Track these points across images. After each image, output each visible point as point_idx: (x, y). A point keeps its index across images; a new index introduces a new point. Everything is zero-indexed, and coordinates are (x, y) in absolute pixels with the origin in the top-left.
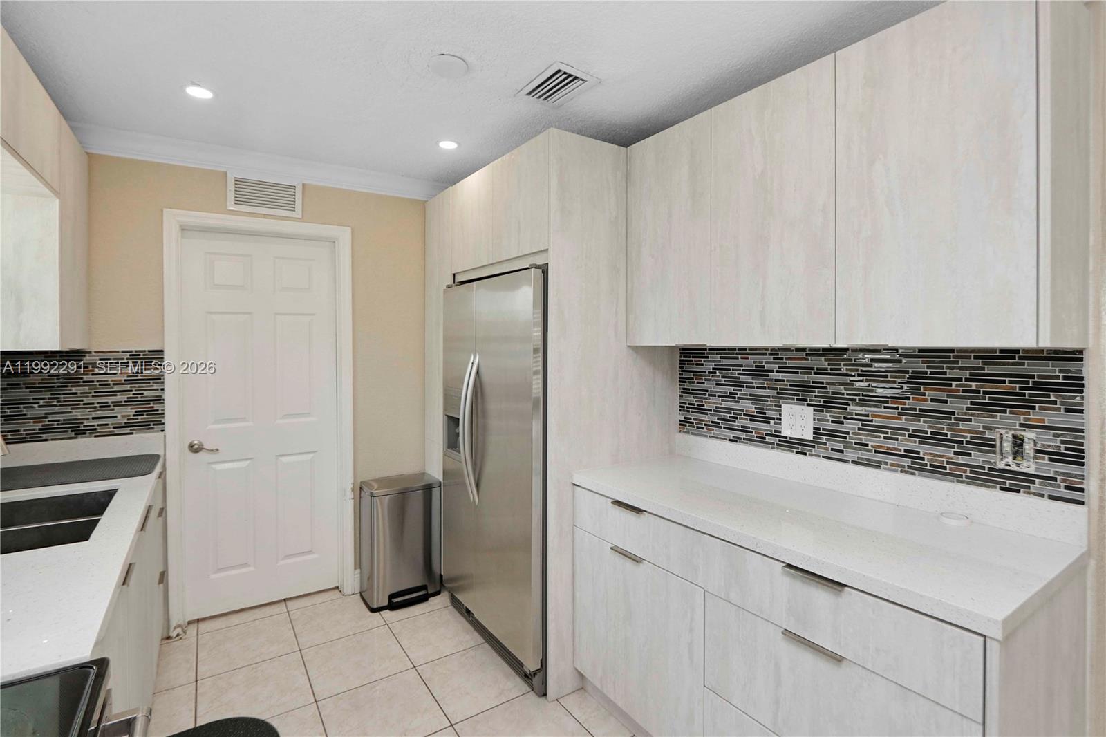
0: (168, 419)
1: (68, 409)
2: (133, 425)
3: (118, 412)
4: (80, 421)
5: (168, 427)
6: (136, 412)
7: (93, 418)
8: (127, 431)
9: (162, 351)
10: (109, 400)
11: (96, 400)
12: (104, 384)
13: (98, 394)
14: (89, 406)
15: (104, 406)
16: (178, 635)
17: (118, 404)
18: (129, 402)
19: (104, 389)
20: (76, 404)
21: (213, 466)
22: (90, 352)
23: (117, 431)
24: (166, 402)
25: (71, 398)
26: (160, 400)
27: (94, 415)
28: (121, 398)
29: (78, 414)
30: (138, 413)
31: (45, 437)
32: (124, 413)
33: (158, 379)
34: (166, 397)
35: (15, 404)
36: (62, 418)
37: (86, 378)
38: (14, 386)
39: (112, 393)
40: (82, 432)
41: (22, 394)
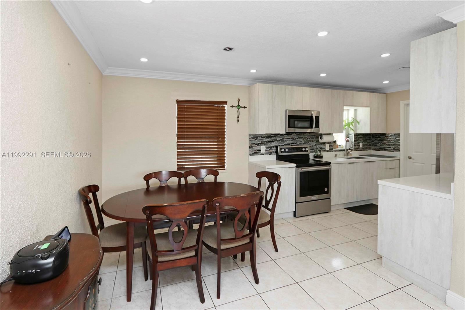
0: (401, 149)
1: (383, 145)
2: (394, 150)
3: (392, 146)
4: (385, 148)
5: (401, 151)
8: (393, 151)
9: (400, 134)
10: (390, 144)
11: (388, 144)
12: (389, 140)
14: (387, 145)
15: (389, 145)
17: (392, 145)
18: (394, 145)
19: (389, 142)
20: (384, 144)
21: (414, 163)
22: (387, 134)
23: (391, 151)
25: (384, 143)
26: (399, 145)
27: (388, 147)
29: (385, 146)
30: (395, 148)
31: (380, 150)
32: (392, 147)
33: (399, 140)
34: (400, 144)
35: (376, 143)
36: (382, 147)
37: (386, 139)
38: (376, 140)
39: (391, 143)
40: (385, 150)
41: (377, 142)
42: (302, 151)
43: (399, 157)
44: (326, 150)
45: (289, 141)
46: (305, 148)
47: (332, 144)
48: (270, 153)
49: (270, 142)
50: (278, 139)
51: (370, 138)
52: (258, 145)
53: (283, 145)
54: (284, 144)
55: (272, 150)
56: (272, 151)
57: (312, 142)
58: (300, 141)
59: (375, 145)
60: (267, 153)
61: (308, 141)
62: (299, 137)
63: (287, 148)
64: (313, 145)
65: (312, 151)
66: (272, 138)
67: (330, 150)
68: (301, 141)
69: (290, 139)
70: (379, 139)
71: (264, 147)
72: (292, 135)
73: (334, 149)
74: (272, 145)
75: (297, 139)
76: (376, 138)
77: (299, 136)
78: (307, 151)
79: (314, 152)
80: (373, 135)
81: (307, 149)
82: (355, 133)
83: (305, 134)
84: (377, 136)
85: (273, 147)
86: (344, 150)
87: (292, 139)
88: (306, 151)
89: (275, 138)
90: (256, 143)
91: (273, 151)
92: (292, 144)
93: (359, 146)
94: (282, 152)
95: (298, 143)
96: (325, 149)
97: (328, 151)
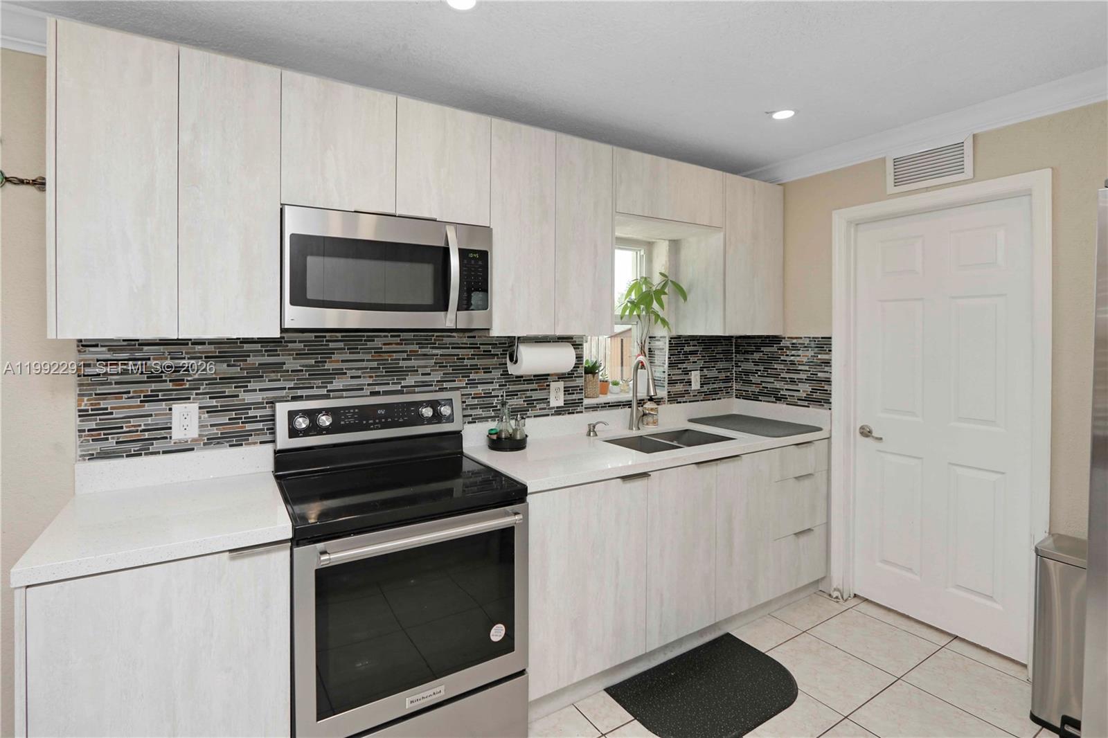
0: (834, 399)
1: (772, 380)
2: (810, 400)
3: (801, 387)
4: (778, 390)
5: (833, 406)
6: (812, 389)
7: (786, 389)
8: (806, 403)
9: (830, 338)
10: (795, 376)
11: (788, 376)
12: (793, 363)
13: (789, 371)
14: (784, 379)
15: (792, 381)
16: (837, 598)
17: (800, 381)
18: (808, 380)
19: (792, 367)
20: (776, 376)
21: (881, 454)
22: (784, 338)
23: (800, 403)
24: (833, 383)
25: (773, 372)
26: (828, 381)
27: (786, 387)
28: (803, 376)
29: (778, 385)
30: (814, 391)
31: (760, 398)
32: (805, 389)
33: (828, 363)
34: (833, 379)
35: (747, 373)
36: (769, 386)
37: (782, 358)
38: (747, 360)
39: (797, 371)
40: (779, 399)
41: (750, 366)
42: (421, 420)
43: (826, 428)
44: (551, 406)
45: (359, 373)
46: (434, 404)
47: (579, 382)
48: (238, 439)
49: (241, 382)
50: (291, 364)
51: (728, 352)
52: (151, 398)
53: (324, 392)
54: (330, 387)
55: (253, 420)
56: (248, 427)
57: (481, 375)
58: (421, 371)
59: (744, 377)
60: (212, 441)
61: (464, 371)
62: (411, 355)
63: (327, 411)
64: (490, 387)
65: (484, 414)
66: (254, 360)
67: (570, 407)
68: (428, 370)
69: (364, 364)
70: (757, 356)
71: (196, 406)
72: (378, 343)
73: (586, 402)
74: (248, 398)
75: (402, 363)
76: (747, 352)
77: (415, 347)
78: (450, 419)
79: (493, 418)
80: (739, 341)
81: (445, 410)
82: (674, 334)
83: (447, 340)
84: (749, 344)
85: (258, 405)
86: (628, 404)
87: (375, 364)
88: (437, 418)
89: (267, 359)
90: (132, 388)
91: (260, 426)
92: (377, 389)
93: (689, 383)
94: (293, 432)
95: (410, 380)
96: (546, 400)
97: (559, 411)
